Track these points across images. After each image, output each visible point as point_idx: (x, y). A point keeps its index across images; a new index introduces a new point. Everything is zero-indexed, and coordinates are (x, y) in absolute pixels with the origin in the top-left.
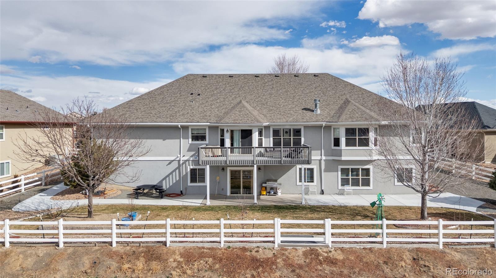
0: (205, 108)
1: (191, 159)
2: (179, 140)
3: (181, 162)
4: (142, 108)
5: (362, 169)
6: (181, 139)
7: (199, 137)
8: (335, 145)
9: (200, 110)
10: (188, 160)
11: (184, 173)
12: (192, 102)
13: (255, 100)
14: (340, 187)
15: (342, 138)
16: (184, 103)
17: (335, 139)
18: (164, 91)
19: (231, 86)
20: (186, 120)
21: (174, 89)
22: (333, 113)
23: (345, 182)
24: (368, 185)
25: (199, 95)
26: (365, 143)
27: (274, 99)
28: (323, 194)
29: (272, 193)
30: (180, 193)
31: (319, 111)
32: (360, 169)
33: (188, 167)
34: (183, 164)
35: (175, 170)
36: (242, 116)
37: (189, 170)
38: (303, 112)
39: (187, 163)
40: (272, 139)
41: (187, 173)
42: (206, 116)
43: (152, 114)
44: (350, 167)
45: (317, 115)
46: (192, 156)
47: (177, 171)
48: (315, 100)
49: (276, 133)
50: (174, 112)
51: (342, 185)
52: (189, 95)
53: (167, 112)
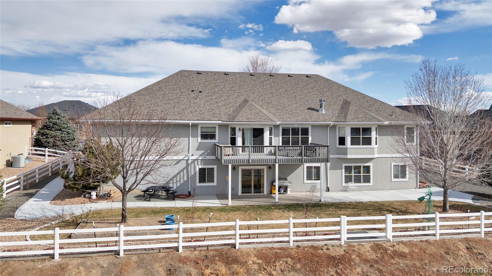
0: (212, 106)
1: (200, 158)
2: (188, 139)
3: (190, 162)
4: (145, 105)
5: (363, 167)
6: (190, 137)
7: (208, 135)
8: (340, 144)
9: (208, 108)
10: (197, 160)
11: (193, 173)
12: (196, 99)
13: (259, 99)
14: (344, 184)
15: (348, 137)
16: (187, 100)
17: (340, 138)
18: (162, 87)
19: (230, 84)
20: (196, 118)
21: (172, 85)
22: (337, 113)
23: (348, 179)
24: (368, 181)
25: (200, 92)
26: (368, 141)
27: (277, 98)
28: (329, 191)
29: (283, 191)
30: (188, 194)
31: (324, 112)
32: (362, 167)
33: (197, 167)
34: (191, 163)
35: (183, 170)
36: (253, 114)
37: (197, 170)
38: (309, 112)
39: (196, 162)
40: (281, 138)
41: (195, 173)
42: (216, 114)
43: (158, 111)
44: (353, 165)
45: (323, 115)
46: (201, 155)
47: (185, 171)
48: (321, 101)
49: (285, 132)
50: (181, 110)
51: (346, 182)
52: (190, 92)
53: (174, 109)
